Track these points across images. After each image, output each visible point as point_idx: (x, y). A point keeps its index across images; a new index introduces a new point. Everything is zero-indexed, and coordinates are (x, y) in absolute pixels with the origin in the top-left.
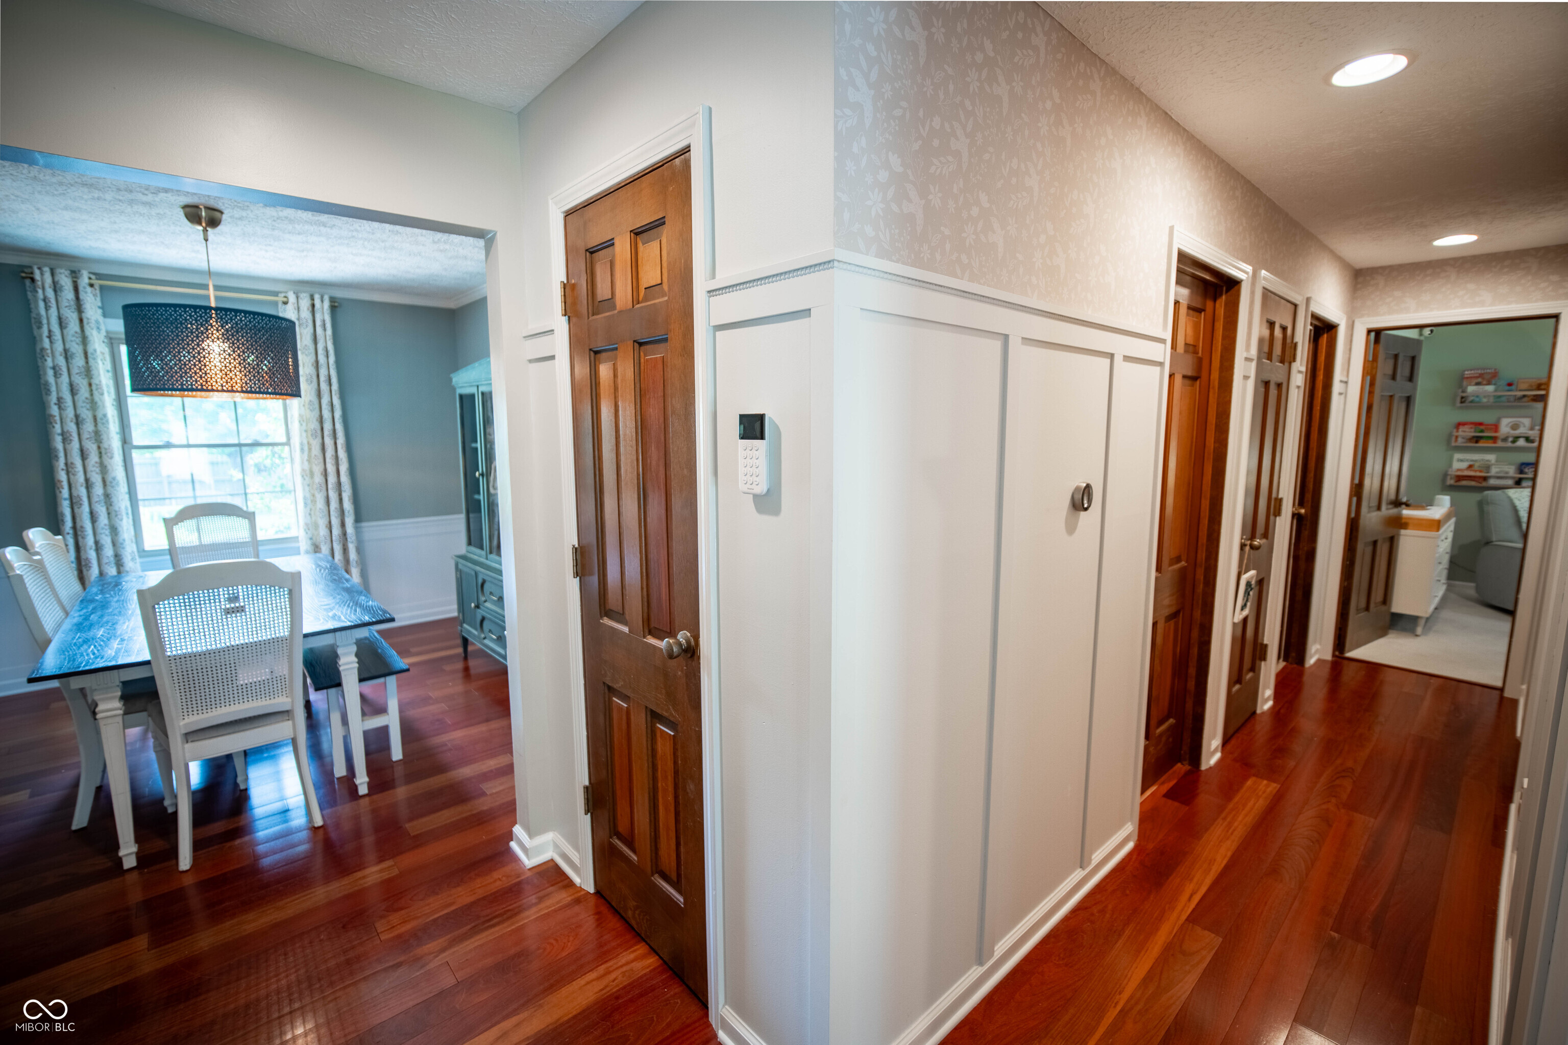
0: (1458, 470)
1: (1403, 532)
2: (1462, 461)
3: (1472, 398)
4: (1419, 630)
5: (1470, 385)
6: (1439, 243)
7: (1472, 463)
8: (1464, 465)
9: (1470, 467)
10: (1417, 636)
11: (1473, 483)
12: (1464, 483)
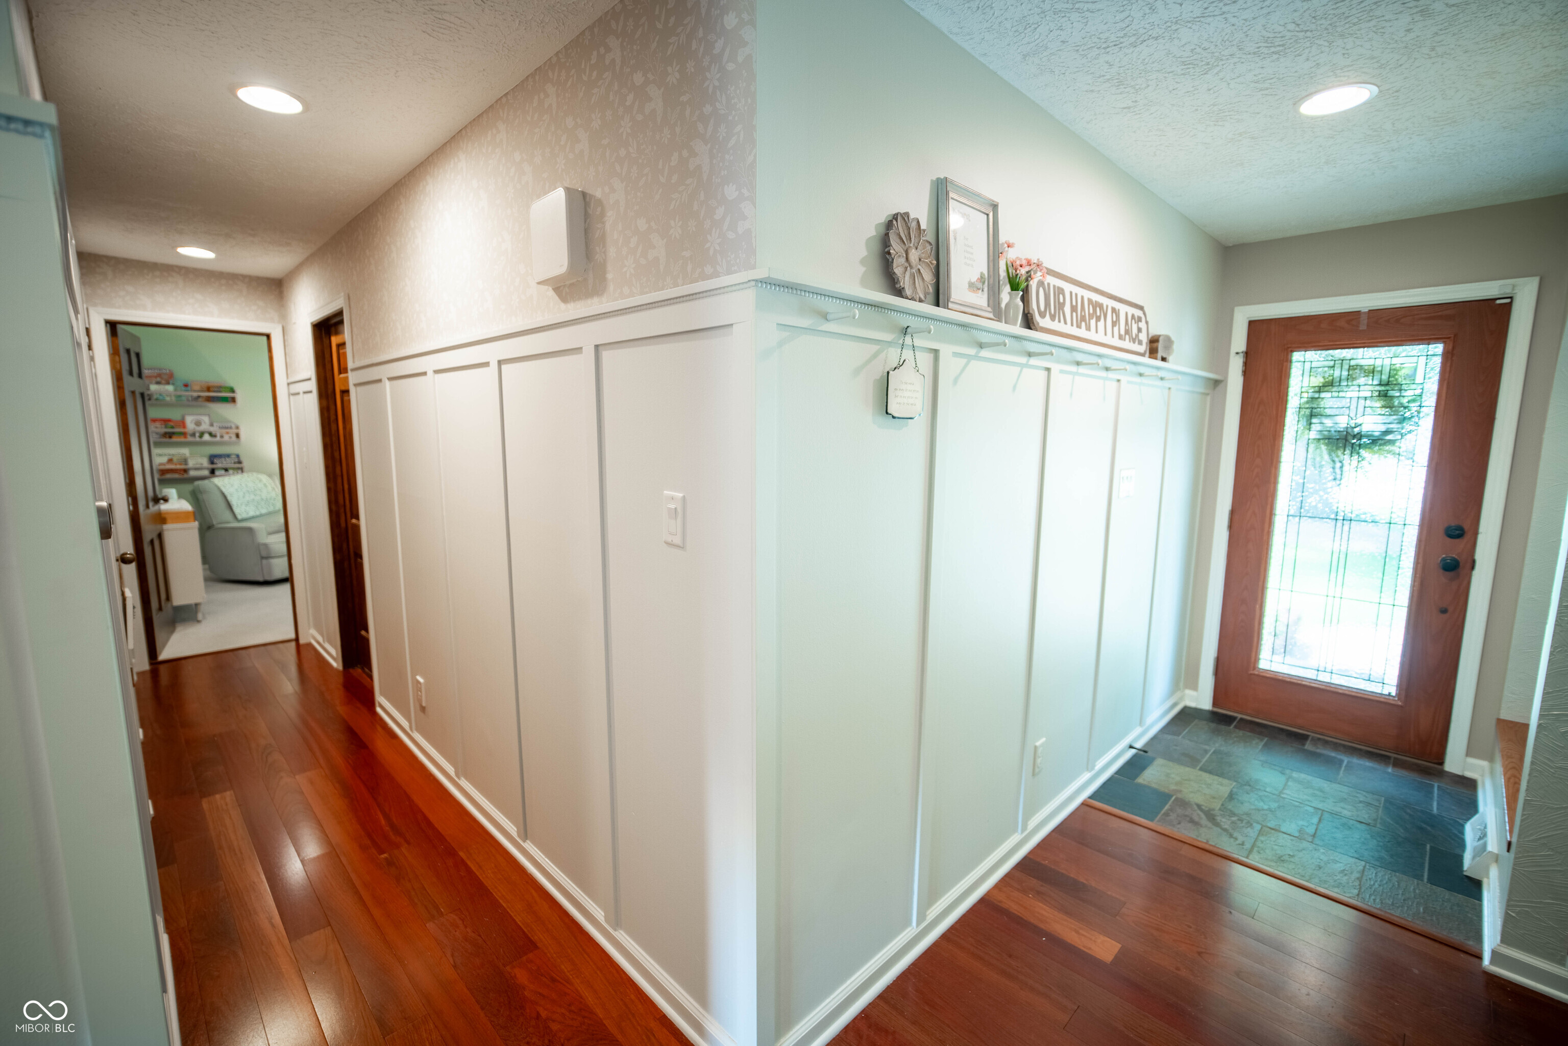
0: (161, 464)
1: (165, 527)
2: (160, 455)
3: (155, 397)
4: (200, 616)
5: (151, 383)
6: (183, 251)
7: (170, 457)
8: (164, 460)
9: (170, 461)
10: (199, 622)
11: (176, 476)
12: (168, 476)
